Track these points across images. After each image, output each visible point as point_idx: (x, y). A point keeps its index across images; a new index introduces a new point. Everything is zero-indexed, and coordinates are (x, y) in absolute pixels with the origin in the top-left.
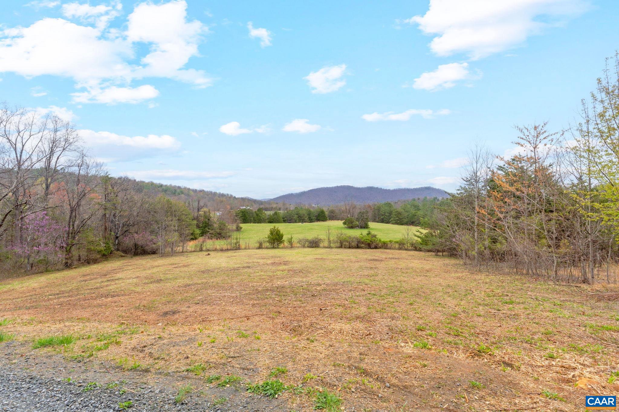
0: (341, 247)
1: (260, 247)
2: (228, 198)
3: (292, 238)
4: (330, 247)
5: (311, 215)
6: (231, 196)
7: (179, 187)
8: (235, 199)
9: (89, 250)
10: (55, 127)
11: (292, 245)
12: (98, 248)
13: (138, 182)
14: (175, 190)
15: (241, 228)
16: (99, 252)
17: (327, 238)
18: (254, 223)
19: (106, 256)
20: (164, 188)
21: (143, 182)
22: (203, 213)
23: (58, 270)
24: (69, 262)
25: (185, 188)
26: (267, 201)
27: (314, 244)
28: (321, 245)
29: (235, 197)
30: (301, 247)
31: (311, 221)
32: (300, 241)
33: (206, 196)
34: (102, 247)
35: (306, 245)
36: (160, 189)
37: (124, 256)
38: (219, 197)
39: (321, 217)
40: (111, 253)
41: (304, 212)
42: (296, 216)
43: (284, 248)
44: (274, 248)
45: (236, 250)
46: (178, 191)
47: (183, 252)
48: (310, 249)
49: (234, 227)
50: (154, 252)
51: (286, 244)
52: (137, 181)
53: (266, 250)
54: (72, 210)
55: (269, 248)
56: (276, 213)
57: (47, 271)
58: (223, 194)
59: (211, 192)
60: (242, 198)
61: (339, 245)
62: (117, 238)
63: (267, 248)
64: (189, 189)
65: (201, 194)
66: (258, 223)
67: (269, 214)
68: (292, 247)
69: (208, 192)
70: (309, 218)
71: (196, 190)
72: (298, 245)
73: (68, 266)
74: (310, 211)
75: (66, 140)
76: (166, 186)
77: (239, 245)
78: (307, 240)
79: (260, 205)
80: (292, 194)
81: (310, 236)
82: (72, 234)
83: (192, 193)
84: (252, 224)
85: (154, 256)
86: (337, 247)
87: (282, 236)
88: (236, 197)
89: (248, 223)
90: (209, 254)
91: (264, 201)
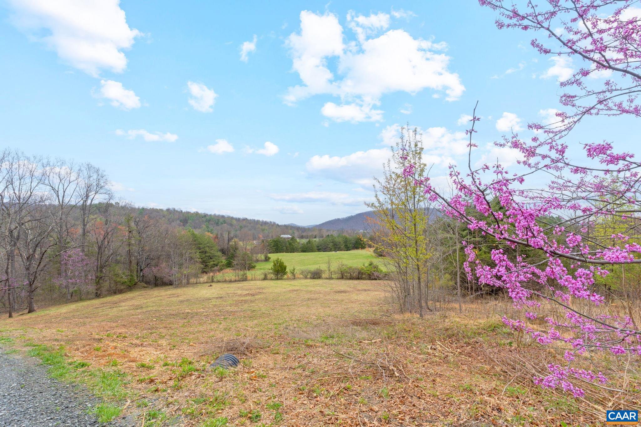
0: (342, 278)
1: (265, 278)
2: (270, 226)
3: (294, 269)
4: (331, 278)
5: (348, 243)
6: (274, 223)
7: (223, 217)
8: (278, 227)
9: (116, 283)
10: (89, 174)
11: (295, 276)
12: (122, 280)
13: (185, 212)
14: (218, 220)
15: (269, 258)
16: (123, 283)
17: (327, 269)
18: (286, 252)
19: (131, 287)
20: (207, 217)
21: (189, 213)
22: (234, 243)
23: (90, 299)
24: (99, 293)
25: (229, 217)
26: (311, 228)
27: (316, 275)
28: (323, 276)
29: (278, 225)
30: (303, 278)
31: (348, 249)
32: (302, 273)
33: (248, 224)
34: (125, 279)
35: (309, 276)
36: (204, 219)
37: (146, 287)
38: (261, 225)
39: (358, 245)
40: (135, 284)
41: (340, 240)
42: (331, 244)
43: (288, 279)
44: (277, 279)
45: (243, 281)
46: (221, 220)
47: (197, 283)
48: (312, 280)
49: (263, 257)
50: (170, 284)
51: (290, 275)
52: (183, 212)
53: (271, 281)
54: (100, 248)
55: (273, 280)
56: (309, 241)
57: (81, 300)
58: (266, 221)
59: (254, 220)
60: (285, 226)
61: (340, 276)
62: (141, 270)
63: (271, 279)
64: (232, 218)
65: (244, 223)
66: (291, 252)
67: (303, 243)
68: (294, 279)
69: (251, 220)
70: (346, 246)
71: (239, 219)
72: (301, 276)
73: (98, 296)
74: (346, 238)
75: (97, 185)
76: (211, 215)
77: (246, 277)
78: (310, 272)
79: (303, 232)
80: (339, 219)
81: (313, 268)
82: (101, 268)
83: (234, 222)
84: (284, 254)
85: (170, 287)
86: (338, 279)
87: (285, 268)
88: (280, 224)
89: (280, 252)
90: (211, 286)
91: (307, 227)
